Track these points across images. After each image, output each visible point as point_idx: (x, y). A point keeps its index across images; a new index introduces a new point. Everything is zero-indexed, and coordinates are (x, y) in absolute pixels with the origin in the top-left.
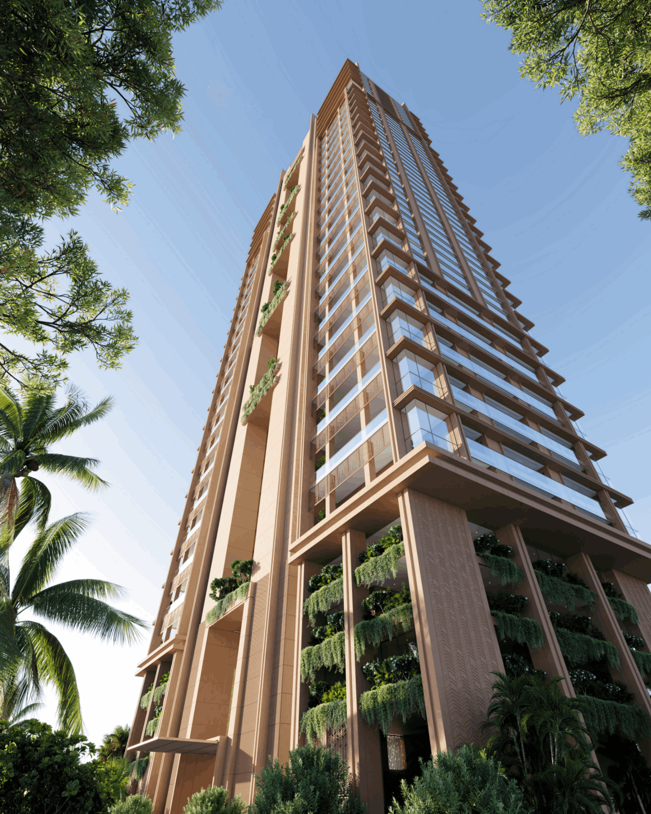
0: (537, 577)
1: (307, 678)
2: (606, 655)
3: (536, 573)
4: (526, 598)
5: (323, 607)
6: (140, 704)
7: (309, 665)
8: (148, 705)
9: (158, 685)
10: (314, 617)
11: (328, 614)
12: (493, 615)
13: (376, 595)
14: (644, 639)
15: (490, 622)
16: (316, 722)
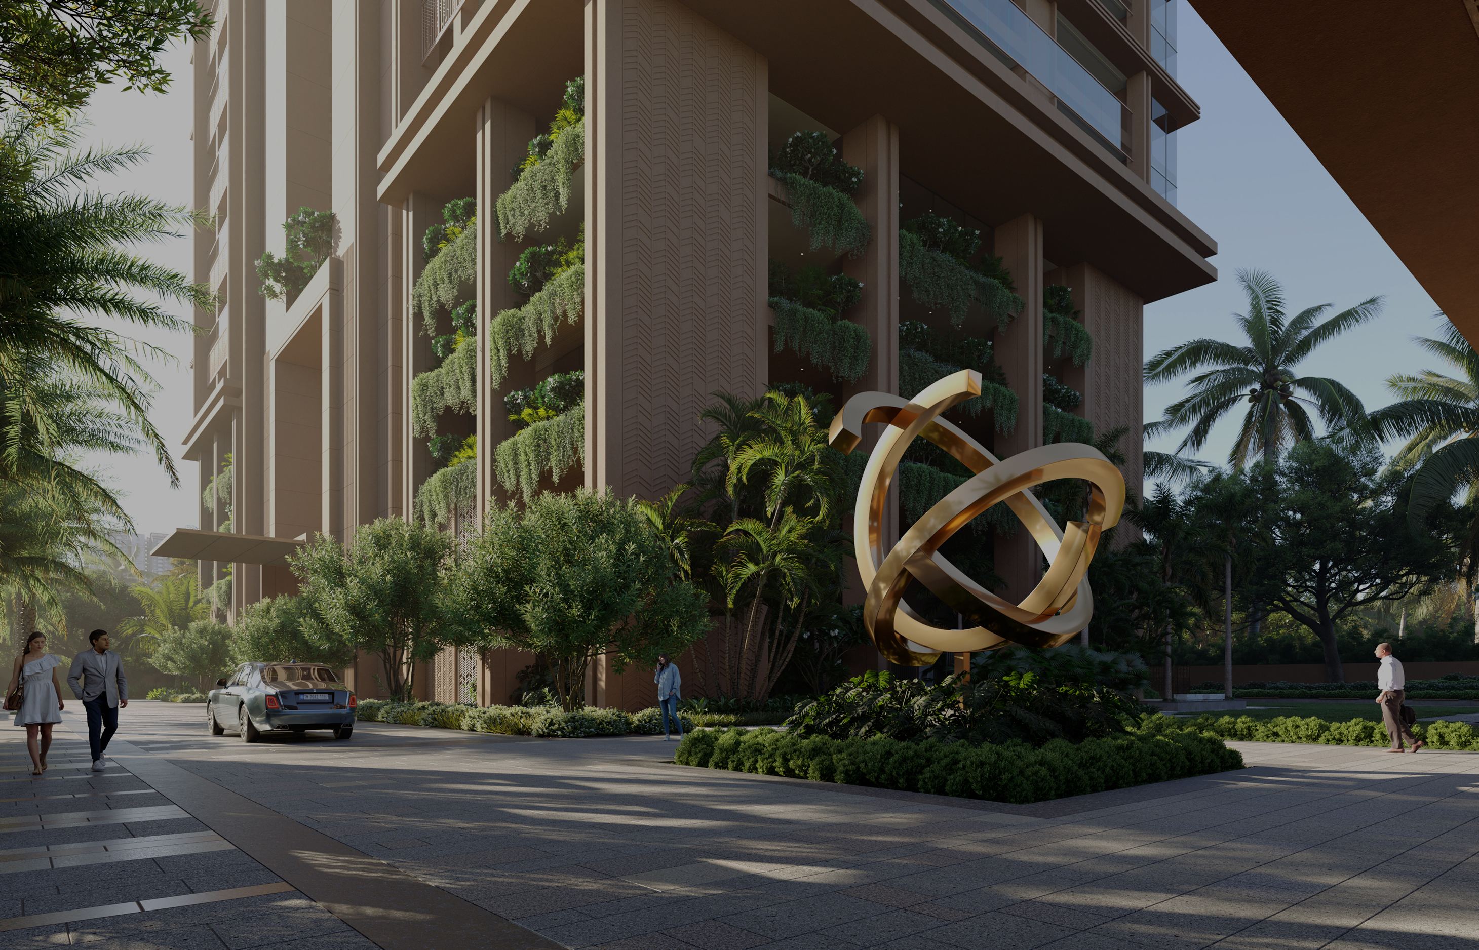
0: (901, 246)
1: (424, 430)
2: (991, 410)
3: (901, 238)
4: (861, 285)
5: (446, 294)
6: (202, 503)
7: (425, 406)
8: (213, 505)
9: (220, 471)
10: (433, 314)
11: (455, 306)
12: (771, 305)
13: (533, 255)
14: (1083, 395)
15: (762, 318)
16: (434, 497)
